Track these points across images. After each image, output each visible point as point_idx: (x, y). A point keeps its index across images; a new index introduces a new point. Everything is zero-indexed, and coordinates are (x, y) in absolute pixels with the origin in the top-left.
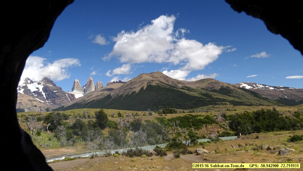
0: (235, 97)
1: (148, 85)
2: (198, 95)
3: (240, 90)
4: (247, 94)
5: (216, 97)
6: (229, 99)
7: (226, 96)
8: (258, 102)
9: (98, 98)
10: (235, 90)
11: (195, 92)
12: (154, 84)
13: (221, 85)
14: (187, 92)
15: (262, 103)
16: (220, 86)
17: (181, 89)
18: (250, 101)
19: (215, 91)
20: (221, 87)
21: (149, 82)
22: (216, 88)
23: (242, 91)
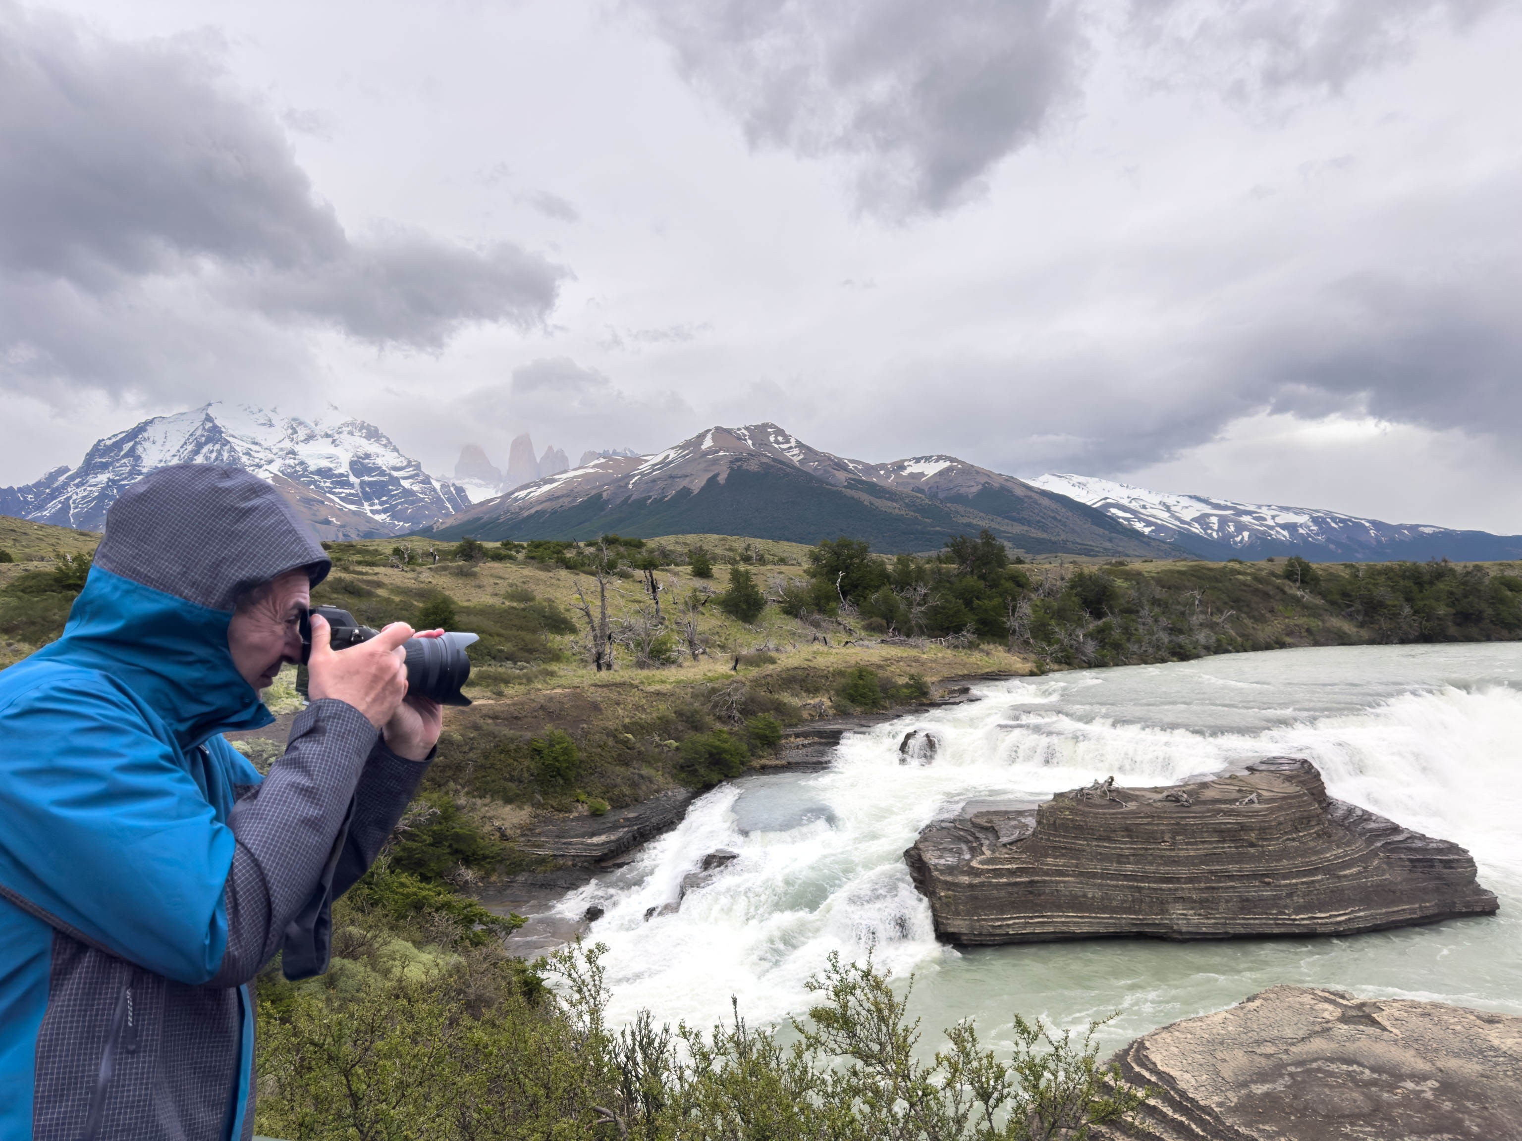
0: (1029, 523)
1: (732, 469)
2: (903, 512)
3: (1046, 502)
4: (1070, 514)
5: (965, 520)
6: (1009, 529)
7: (999, 519)
8: (1108, 545)
9: (556, 505)
10: (1030, 497)
11: (893, 500)
12: (753, 466)
13: (983, 480)
14: (866, 498)
15: (1120, 549)
16: (978, 484)
17: (846, 487)
18: (1078, 540)
19: (959, 499)
20: (980, 487)
21: (737, 460)
22: (963, 490)
23: (1054, 505)
